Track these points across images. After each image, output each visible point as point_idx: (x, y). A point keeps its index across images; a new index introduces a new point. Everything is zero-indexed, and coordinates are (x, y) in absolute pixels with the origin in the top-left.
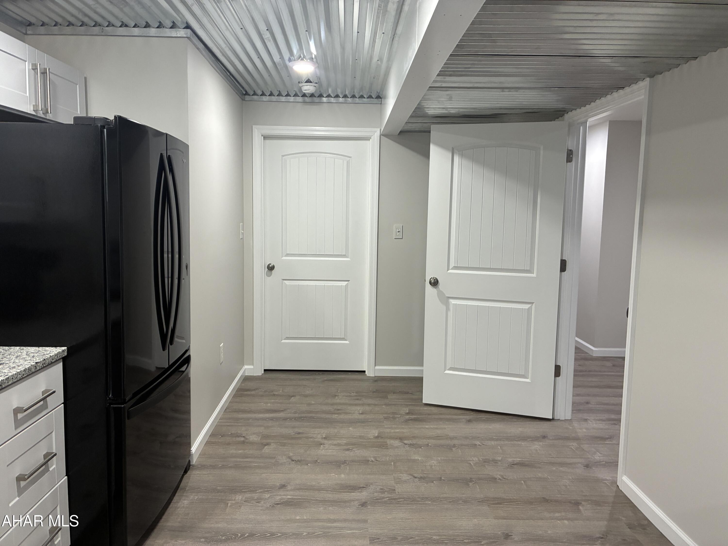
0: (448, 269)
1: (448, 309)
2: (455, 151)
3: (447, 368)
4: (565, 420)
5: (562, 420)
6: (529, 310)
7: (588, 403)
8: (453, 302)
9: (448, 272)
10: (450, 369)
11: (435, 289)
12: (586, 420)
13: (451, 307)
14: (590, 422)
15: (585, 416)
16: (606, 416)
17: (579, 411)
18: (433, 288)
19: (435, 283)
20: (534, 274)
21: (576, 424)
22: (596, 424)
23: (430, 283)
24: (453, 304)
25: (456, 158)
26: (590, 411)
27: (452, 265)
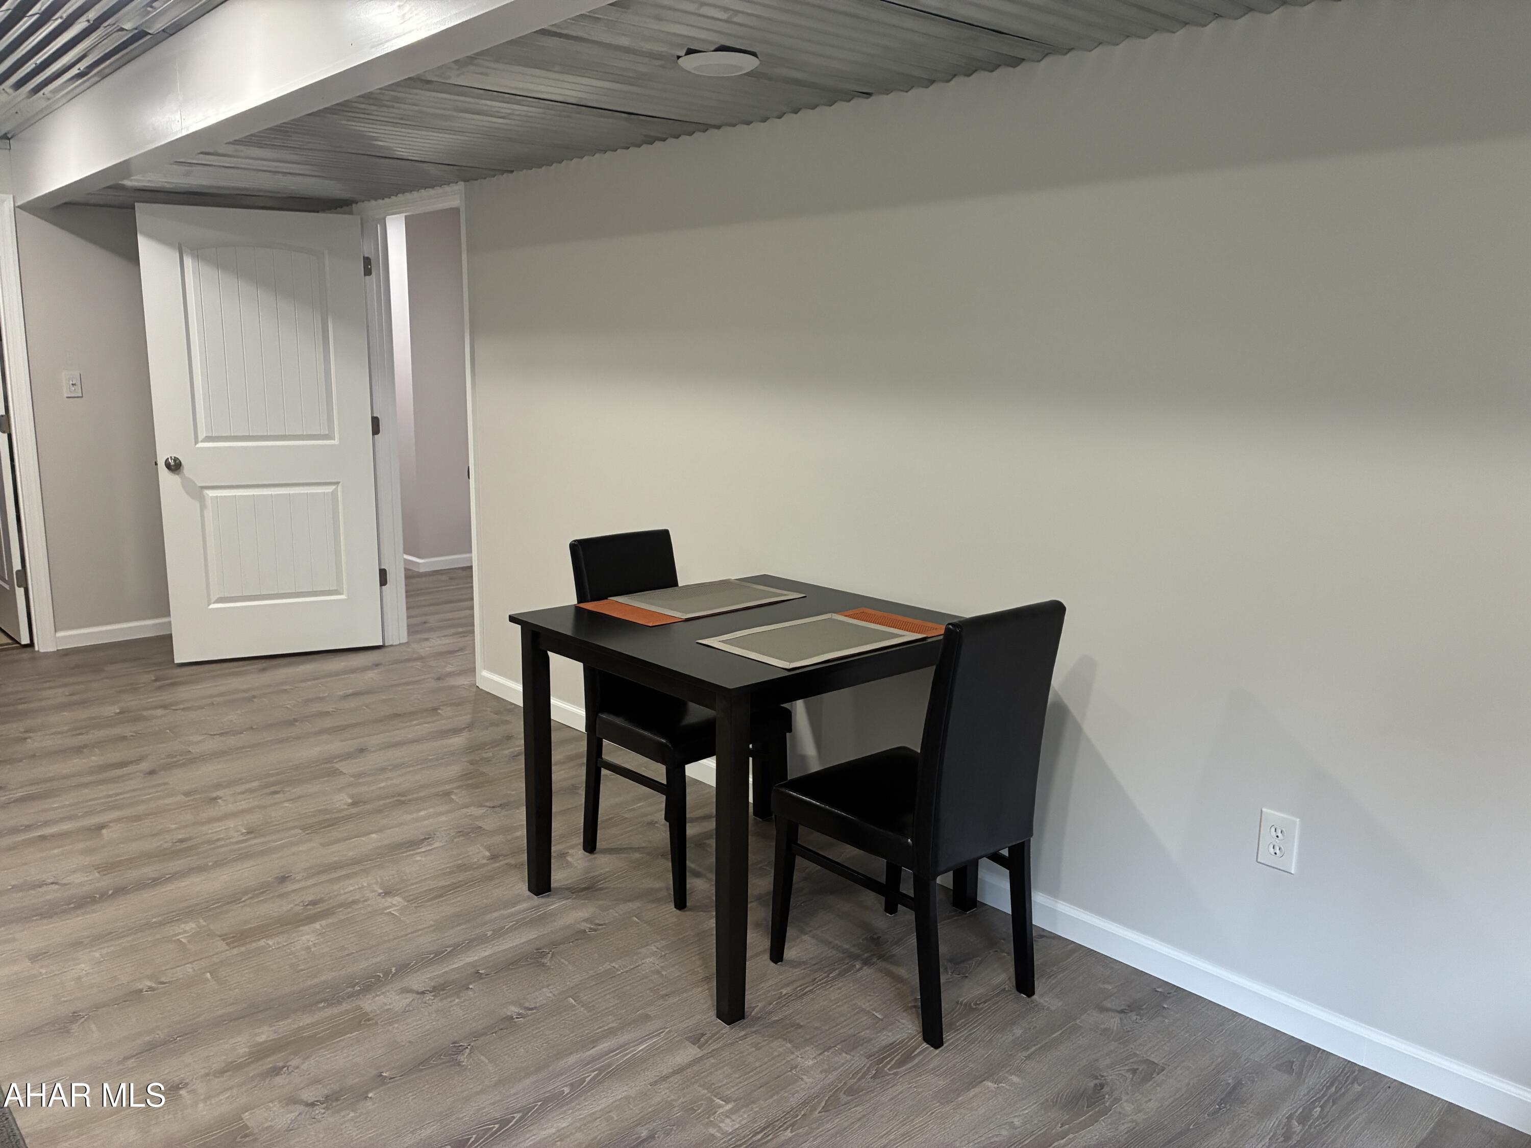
0: (196, 442)
1: (203, 507)
2: (183, 248)
3: (213, 599)
4: (400, 644)
5: (396, 645)
6: (334, 494)
7: (425, 623)
8: (211, 493)
9: (197, 446)
10: (217, 601)
11: (177, 476)
12: (427, 639)
13: (209, 503)
14: (433, 641)
15: (426, 636)
16: (452, 631)
17: (417, 632)
18: (173, 474)
19: (175, 466)
20: (335, 440)
21: (415, 646)
22: (441, 640)
23: (168, 465)
24: (211, 497)
25: (188, 262)
26: (431, 630)
27: (202, 434)
